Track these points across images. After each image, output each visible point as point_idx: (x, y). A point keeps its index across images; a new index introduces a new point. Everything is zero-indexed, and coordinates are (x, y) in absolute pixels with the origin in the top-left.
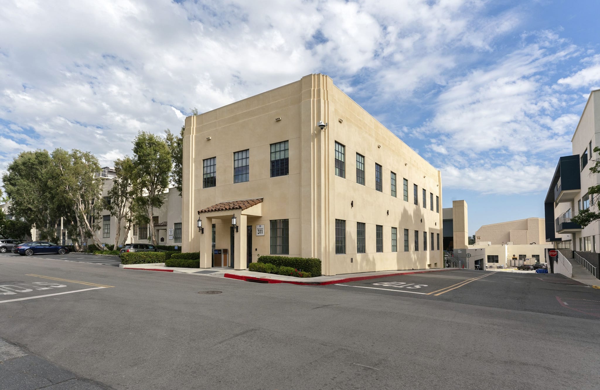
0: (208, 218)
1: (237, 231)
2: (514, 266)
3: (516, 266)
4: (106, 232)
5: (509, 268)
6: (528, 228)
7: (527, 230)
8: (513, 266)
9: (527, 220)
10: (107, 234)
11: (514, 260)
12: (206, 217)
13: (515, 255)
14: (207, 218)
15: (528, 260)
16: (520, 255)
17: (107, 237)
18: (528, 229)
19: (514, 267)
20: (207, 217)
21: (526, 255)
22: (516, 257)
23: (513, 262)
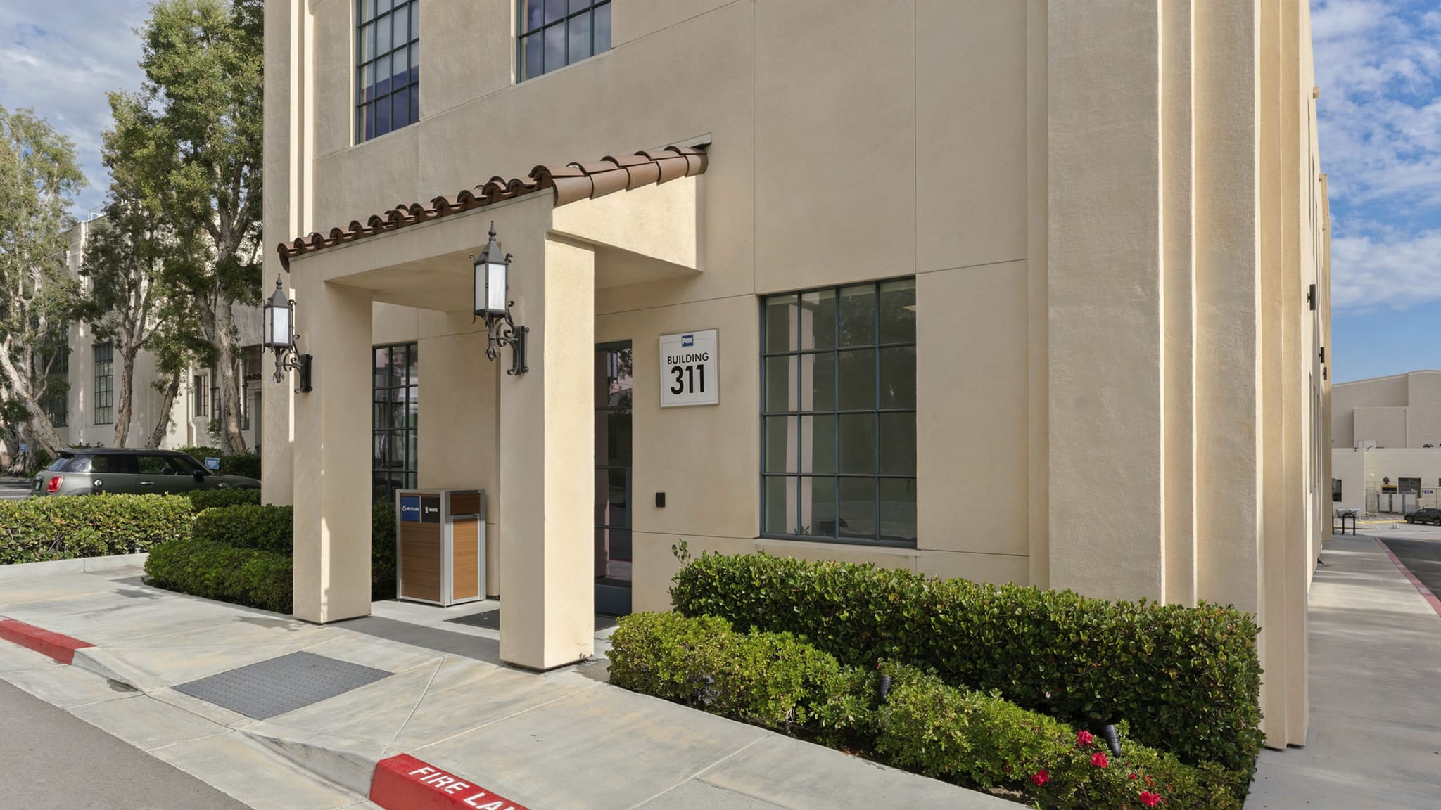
0: (338, 287)
1: (520, 368)
2: (1387, 512)
3: (1394, 510)
4: (103, 404)
5: (1375, 516)
6: (1410, 400)
7: (1407, 404)
8: (1382, 512)
9: (1406, 377)
10: (106, 409)
11: (1388, 495)
12: (327, 282)
13: (1388, 477)
14: (331, 284)
15: (1429, 494)
16: (1400, 479)
17: (106, 421)
18: (1410, 404)
19: (1387, 515)
20: (326, 279)
21: (1419, 480)
22: (1391, 484)
23: (1385, 498)
